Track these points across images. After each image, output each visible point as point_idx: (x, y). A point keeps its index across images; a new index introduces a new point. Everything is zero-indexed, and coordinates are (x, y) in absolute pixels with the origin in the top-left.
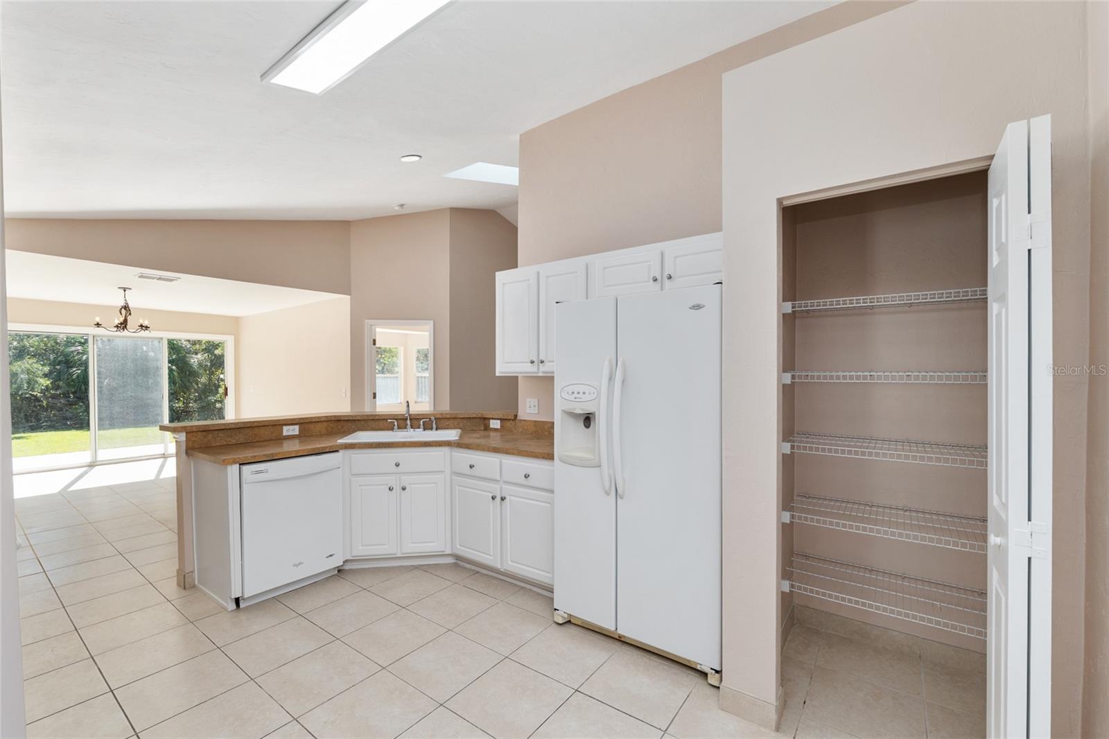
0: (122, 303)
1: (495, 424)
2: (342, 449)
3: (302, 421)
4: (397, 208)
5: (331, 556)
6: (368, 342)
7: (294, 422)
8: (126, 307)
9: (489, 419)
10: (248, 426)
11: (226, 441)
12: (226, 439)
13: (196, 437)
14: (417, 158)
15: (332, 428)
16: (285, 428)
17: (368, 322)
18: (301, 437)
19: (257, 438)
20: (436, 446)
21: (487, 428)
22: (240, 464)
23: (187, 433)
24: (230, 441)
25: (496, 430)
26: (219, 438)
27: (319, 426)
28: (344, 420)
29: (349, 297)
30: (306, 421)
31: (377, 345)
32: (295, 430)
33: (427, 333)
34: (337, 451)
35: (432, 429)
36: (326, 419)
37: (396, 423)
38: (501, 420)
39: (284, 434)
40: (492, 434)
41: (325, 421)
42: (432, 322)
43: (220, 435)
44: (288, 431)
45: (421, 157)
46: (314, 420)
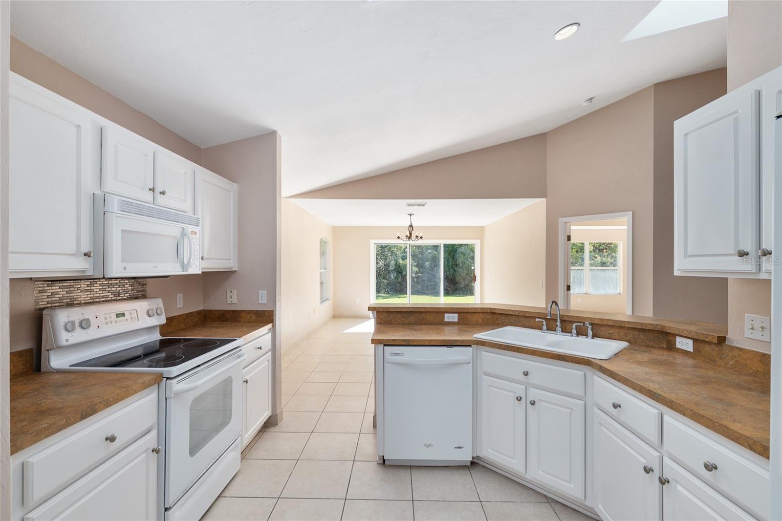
0: (410, 224)
1: (685, 344)
2: (474, 344)
3: (460, 311)
4: (584, 104)
5: (460, 448)
6: (562, 238)
7: (453, 311)
8: (411, 226)
9: (675, 335)
10: (417, 310)
11: (402, 321)
12: (402, 319)
13: (382, 316)
14: (575, 28)
15: (488, 319)
16: (446, 315)
17: (562, 220)
18: (460, 324)
19: (424, 321)
20: (572, 362)
21: (671, 347)
22: (384, 345)
23: (377, 312)
24: (405, 321)
25: (685, 353)
26: (397, 318)
27: (475, 317)
28: (499, 313)
29: (545, 199)
30: (464, 311)
31: (572, 241)
32: (454, 318)
33: (626, 227)
34: (470, 346)
35: (587, 335)
36: (481, 311)
37: (544, 323)
38: (695, 341)
39: (445, 321)
40: (679, 359)
41: (482, 312)
42: (631, 212)
43: (398, 315)
44: (448, 317)
45: (578, 24)
46: (470, 311)
